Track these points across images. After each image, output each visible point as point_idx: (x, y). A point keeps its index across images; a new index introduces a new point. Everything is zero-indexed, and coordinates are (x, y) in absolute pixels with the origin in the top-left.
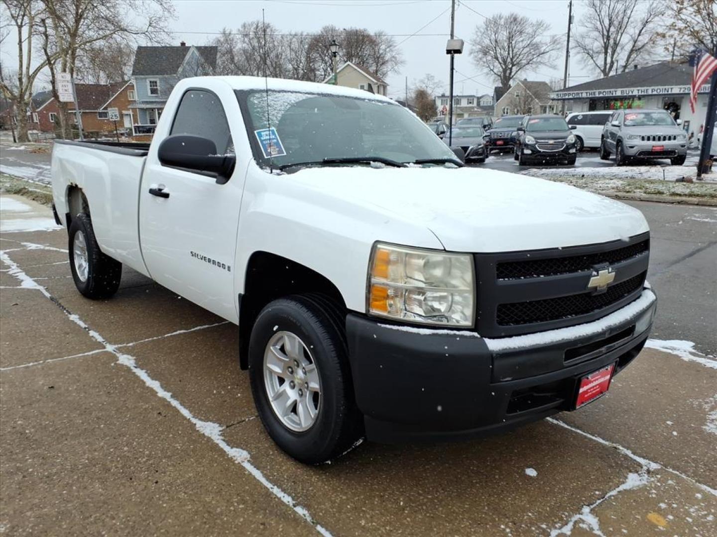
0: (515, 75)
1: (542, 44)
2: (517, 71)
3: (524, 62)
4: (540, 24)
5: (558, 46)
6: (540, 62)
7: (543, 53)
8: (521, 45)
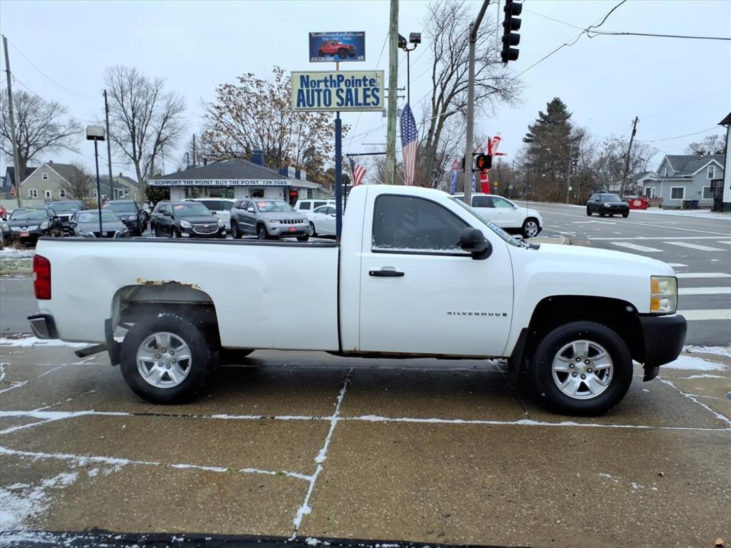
0: (32, 155)
1: (60, 126)
2: (34, 152)
3: (42, 142)
4: (56, 106)
5: (78, 130)
6: (60, 144)
7: (62, 136)
8: (36, 125)
